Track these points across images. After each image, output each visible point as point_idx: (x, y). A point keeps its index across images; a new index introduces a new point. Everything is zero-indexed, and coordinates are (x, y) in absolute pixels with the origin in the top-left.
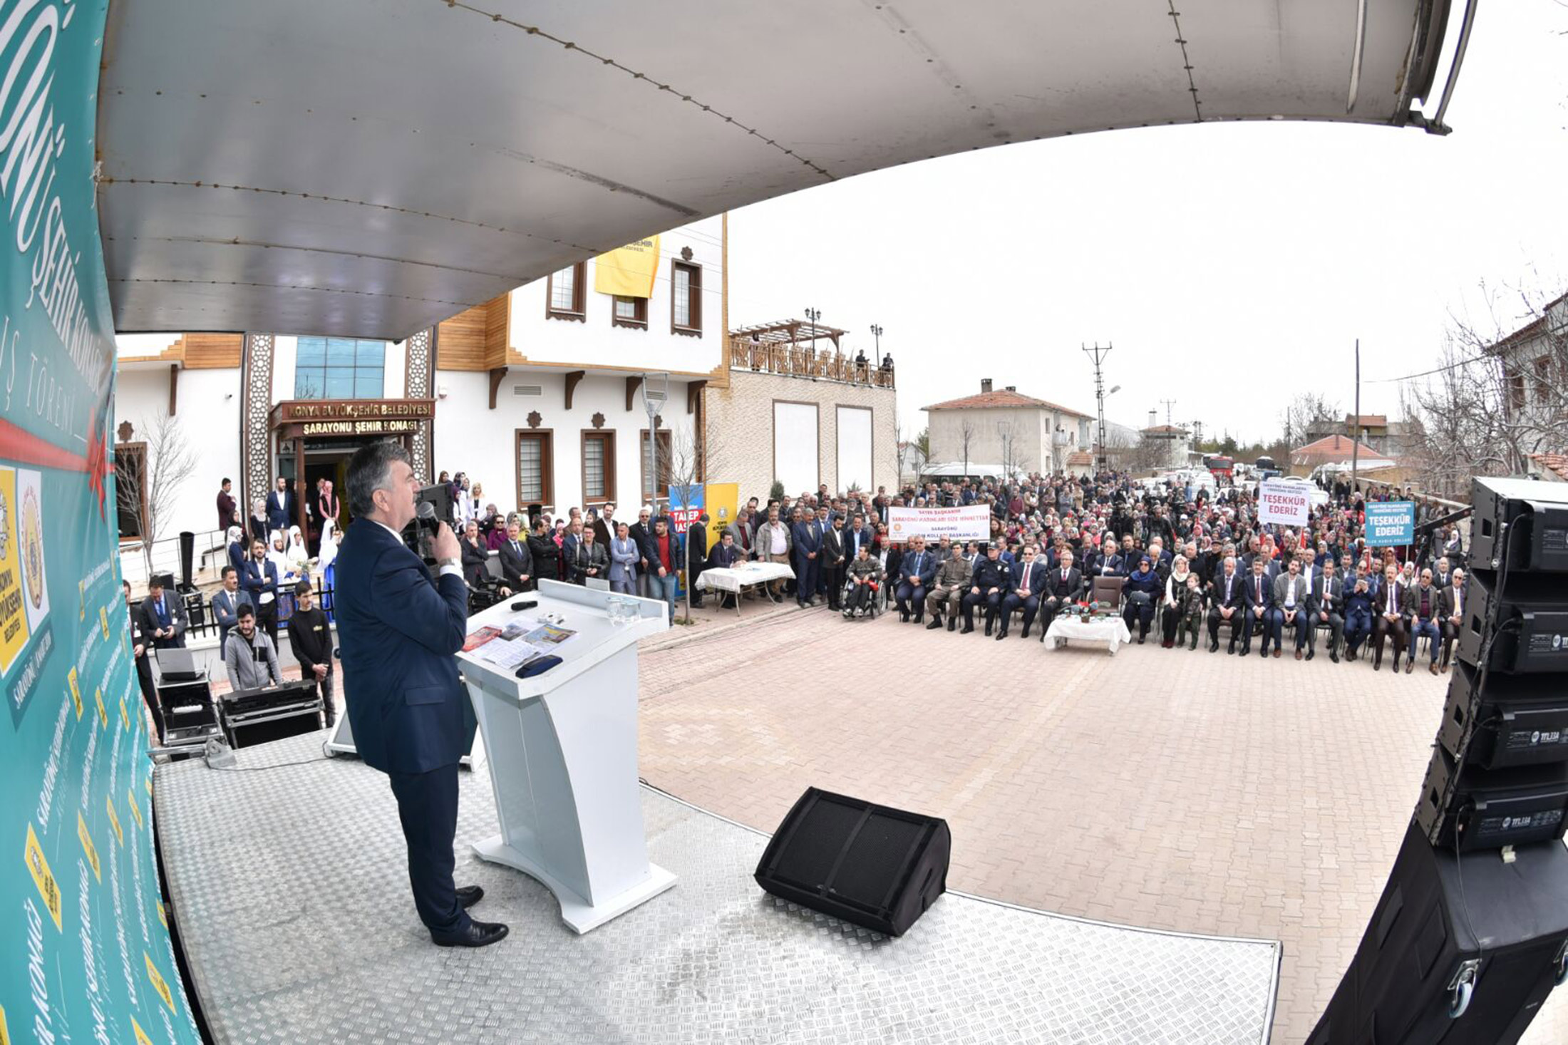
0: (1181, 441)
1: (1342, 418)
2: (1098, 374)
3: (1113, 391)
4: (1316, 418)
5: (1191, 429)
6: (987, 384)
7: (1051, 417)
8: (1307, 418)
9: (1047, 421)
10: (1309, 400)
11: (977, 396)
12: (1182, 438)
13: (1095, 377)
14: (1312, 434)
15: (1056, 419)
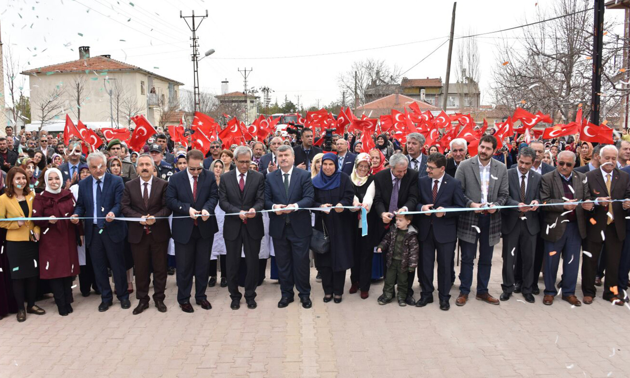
0: (252, 104)
1: (399, 81)
2: (194, 39)
3: (207, 54)
4: (374, 82)
5: (260, 94)
6: (84, 50)
7: (145, 79)
8: (366, 82)
9: (142, 83)
10: (370, 68)
11: (76, 62)
12: (252, 102)
13: (191, 42)
14: (371, 95)
15: (150, 82)
